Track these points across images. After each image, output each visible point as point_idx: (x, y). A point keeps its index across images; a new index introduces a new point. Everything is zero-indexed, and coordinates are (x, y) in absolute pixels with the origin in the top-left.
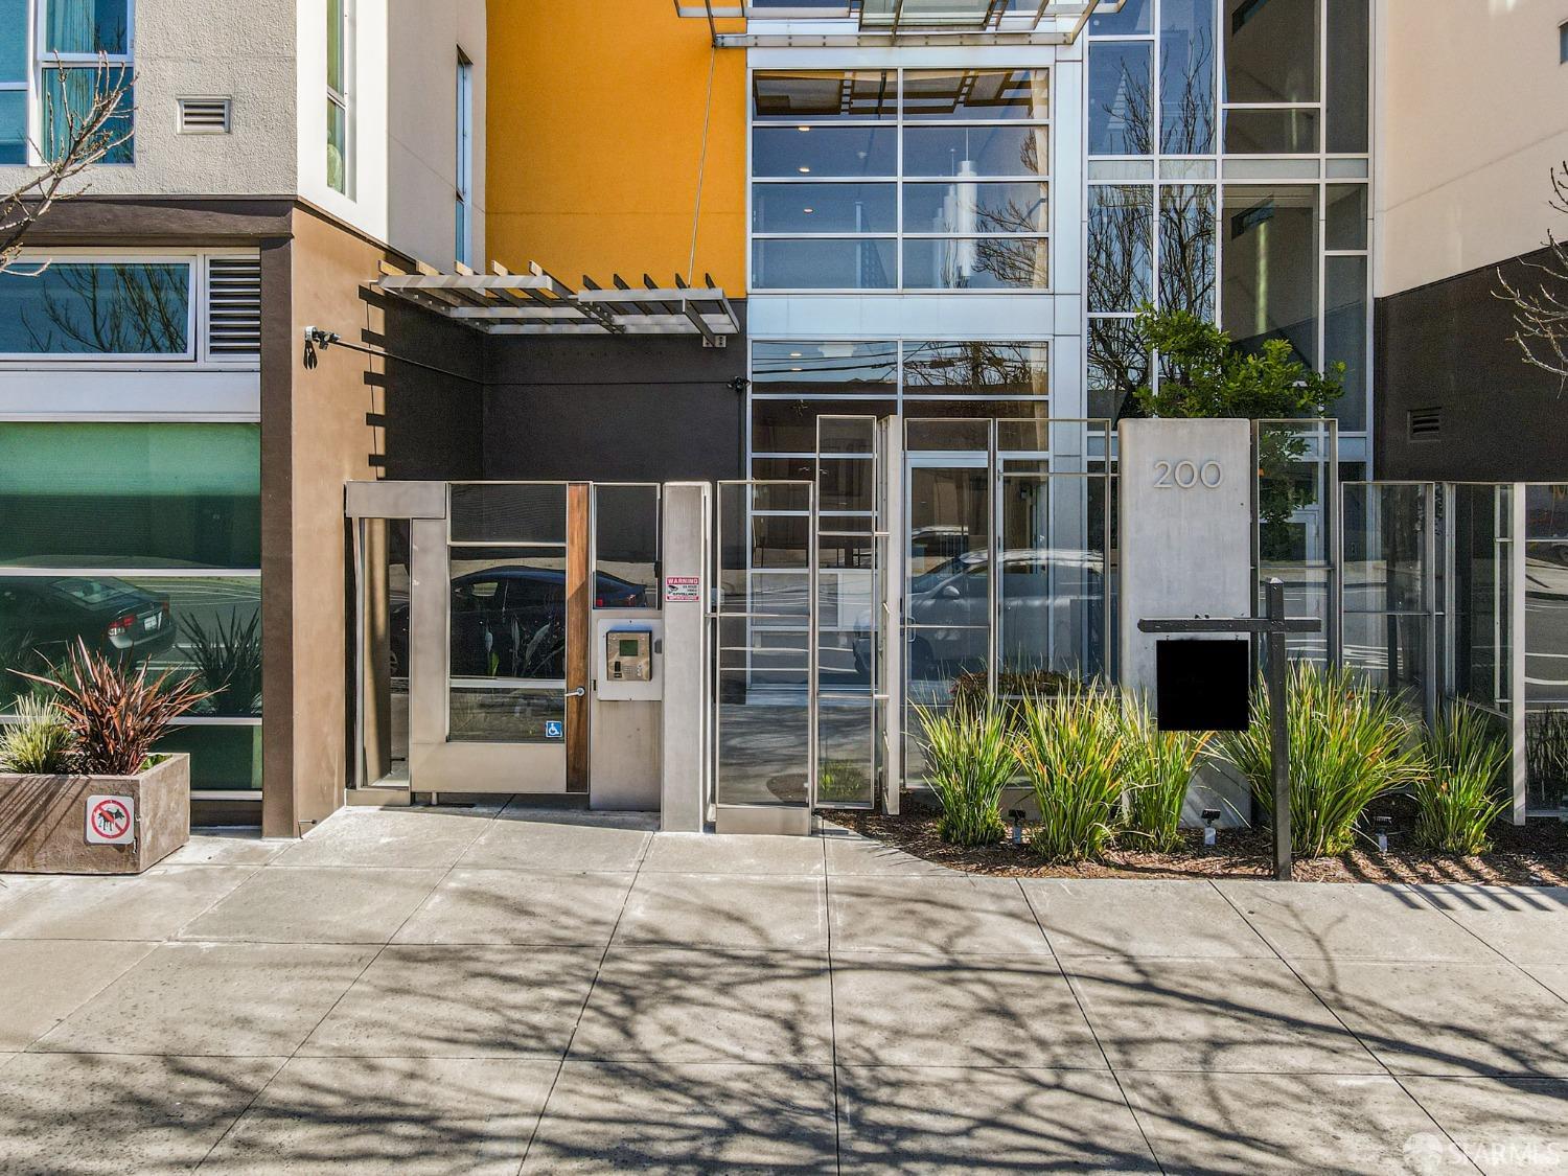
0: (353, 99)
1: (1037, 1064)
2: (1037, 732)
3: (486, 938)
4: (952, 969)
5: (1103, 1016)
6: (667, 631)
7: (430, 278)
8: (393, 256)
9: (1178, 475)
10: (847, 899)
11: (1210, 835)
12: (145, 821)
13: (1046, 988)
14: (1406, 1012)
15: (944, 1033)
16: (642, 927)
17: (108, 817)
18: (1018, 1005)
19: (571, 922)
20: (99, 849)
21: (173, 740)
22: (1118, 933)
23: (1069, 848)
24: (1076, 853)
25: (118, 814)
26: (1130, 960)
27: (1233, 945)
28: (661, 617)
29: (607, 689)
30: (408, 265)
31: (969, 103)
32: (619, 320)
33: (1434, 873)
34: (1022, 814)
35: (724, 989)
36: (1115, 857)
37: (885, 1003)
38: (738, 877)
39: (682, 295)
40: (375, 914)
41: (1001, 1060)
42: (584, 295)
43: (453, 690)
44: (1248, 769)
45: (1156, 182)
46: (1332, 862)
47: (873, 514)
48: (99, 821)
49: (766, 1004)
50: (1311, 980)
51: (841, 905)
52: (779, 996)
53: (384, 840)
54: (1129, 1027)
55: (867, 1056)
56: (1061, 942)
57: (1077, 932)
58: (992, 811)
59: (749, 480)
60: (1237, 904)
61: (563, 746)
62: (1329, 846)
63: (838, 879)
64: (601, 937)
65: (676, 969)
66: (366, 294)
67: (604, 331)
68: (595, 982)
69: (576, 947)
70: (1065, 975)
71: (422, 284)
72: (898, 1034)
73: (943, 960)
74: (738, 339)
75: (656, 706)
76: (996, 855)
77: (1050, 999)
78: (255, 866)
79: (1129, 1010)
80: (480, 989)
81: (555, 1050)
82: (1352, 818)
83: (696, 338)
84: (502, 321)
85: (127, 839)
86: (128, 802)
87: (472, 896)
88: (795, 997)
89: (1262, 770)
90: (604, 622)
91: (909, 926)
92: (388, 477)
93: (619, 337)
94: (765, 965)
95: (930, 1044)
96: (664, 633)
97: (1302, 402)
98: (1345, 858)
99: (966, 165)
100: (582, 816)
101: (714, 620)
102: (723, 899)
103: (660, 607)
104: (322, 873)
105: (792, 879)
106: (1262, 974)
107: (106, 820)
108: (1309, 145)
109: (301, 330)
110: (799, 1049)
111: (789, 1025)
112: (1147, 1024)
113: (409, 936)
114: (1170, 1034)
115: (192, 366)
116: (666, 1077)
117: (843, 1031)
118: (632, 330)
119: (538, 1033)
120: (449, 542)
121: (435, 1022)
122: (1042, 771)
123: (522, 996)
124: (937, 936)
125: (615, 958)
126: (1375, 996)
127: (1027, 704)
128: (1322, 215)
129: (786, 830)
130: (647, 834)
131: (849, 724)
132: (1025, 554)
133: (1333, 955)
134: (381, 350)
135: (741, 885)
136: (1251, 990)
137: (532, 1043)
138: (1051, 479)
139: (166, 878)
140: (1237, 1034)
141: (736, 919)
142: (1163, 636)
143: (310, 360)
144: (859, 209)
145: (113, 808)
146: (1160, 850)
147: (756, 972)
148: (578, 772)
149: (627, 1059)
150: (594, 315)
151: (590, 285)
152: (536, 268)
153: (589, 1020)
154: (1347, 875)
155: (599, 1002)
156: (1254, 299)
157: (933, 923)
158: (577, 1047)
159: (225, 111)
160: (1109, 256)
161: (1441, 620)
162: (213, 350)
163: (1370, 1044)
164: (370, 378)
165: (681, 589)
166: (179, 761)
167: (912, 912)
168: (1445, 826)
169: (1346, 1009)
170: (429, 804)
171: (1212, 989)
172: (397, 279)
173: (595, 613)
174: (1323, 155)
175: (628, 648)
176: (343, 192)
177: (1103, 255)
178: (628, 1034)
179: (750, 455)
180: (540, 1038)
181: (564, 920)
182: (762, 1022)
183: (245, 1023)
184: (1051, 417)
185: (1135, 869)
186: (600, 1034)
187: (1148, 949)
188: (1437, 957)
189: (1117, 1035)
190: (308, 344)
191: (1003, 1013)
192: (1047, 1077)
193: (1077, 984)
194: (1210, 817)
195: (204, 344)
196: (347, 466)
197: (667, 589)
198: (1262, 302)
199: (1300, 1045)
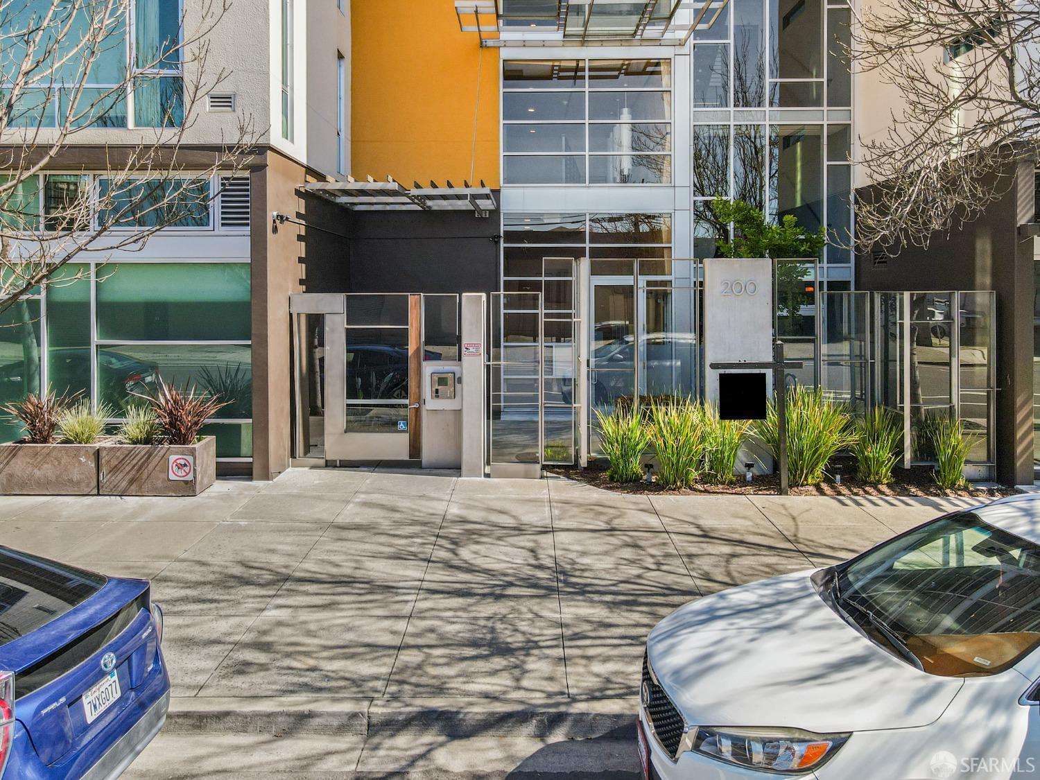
0: (292, 89)
1: (649, 563)
2: (659, 424)
3: (379, 520)
4: (612, 530)
5: (682, 546)
6: (464, 371)
7: (332, 184)
8: (310, 171)
9: (735, 288)
10: (560, 505)
11: (749, 476)
12: (198, 469)
13: (656, 537)
14: (828, 544)
15: (606, 553)
16: (457, 516)
17: (180, 466)
18: (642, 543)
19: (422, 515)
20: (175, 483)
21: (206, 430)
22: (695, 517)
23: (675, 482)
24: (678, 484)
25: (185, 465)
26: (698, 527)
27: (751, 520)
28: (461, 366)
29: (431, 404)
30: (321, 177)
31: (627, 74)
32: (429, 203)
33: (861, 492)
34: (652, 466)
35: (499, 538)
36: (699, 487)
37: (579, 542)
38: (503, 496)
39: (467, 191)
40: (322, 511)
41: (632, 562)
42: (414, 192)
43: (348, 405)
44: (769, 441)
45: (732, 123)
46: (811, 488)
47: (573, 311)
48: (175, 468)
49: (522, 544)
50: (786, 533)
51: (557, 507)
52: (529, 541)
53: (316, 482)
54: (693, 550)
55: (571, 561)
56: (665, 520)
57: (675, 517)
58: (636, 466)
59: (502, 292)
60: (757, 505)
61: (407, 435)
62: (810, 480)
63: (555, 496)
64: (438, 520)
65: (476, 532)
66: (298, 193)
67: (420, 209)
68: (438, 536)
69: (425, 524)
70: (667, 532)
71: (328, 187)
72: (584, 554)
73: (609, 527)
74: (495, 213)
75: (459, 413)
76: (637, 487)
77: (658, 541)
78: (254, 493)
79: (697, 544)
80: (383, 539)
81: (424, 560)
82: (821, 467)
83: (472, 212)
84: (362, 204)
85: (190, 477)
86: (190, 459)
87: (366, 504)
88: (535, 541)
89: (774, 441)
90: (429, 368)
91: (591, 515)
92: (307, 291)
93: (428, 212)
94: (519, 530)
95: (600, 557)
96: (462, 373)
97: (803, 249)
98: (818, 487)
99: (625, 110)
100: (418, 471)
101: (488, 367)
102: (497, 505)
103: (460, 359)
104: (288, 495)
105: (532, 497)
106: (763, 531)
107: (179, 468)
108: (818, 102)
109: (272, 213)
110: (537, 558)
111: (532, 551)
112: (703, 549)
113: (340, 520)
114: (714, 553)
115: (212, 233)
116: (477, 569)
117: (559, 553)
118: (435, 208)
119: (414, 554)
120: (346, 326)
121: (364, 551)
122: (661, 442)
123: (403, 541)
124: (604, 518)
125: (446, 527)
126: (814, 538)
127: (654, 410)
128: (825, 142)
129: (527, 476)
130: (454, 479)
131: (558, 429)
132: (661, 335)
133: (800, 524)
134: (304, 222)
135: (505, 499)
136: (757, 537)
137: (413, 558)
138: (673, 290)
139: (209, 497)
140: (745, 552)
141: (502, 512)
142: (722, 371)
143: (275, 230)
144: (564, 138)
145: (182, 462)
146: (723, 483)
147: (517, 532)
148: (415, 448)
149: (456, 562)
150: (416, 201)
151: (418, 186)
152: (390, 178)
153: (436, 549)
154: (816, 493)
155: (439, 543)
156: (794, 185)
157: (601, 513)
158: (432, 559)
159: (232, 100)
160: (714, 158)
161: (873, 365)
162: (223, 224)
163: (806, 555)
164: (300, 238)
165: (471, 349)
166: (210, 440)
167: (591, 509)
168: (870, 470)
169: (799, 543)
170: (336, 467)
171: (736, 537)
172: (314, 185)
173: (424, 364)
174: (825, 108)
175: (442, 381)
176: (287, 138)
177: (711, 157)
178: (456, 554)
179: (503, 278)
180: (415, 556)
181: (417, 514)
182: (520, 550)
183: (273, 551)
184: (673, 257)
185: (709, 493)
186: (443, 554)
187: (707, 523)
188: (850, 524)
189: (688, 553)
190: (274, 221)
191: (636, 546)
192: (653, 567)
193: (673, 536)
194: (749, 466)
195: (218, 221)
196: (290, 286)
197: (463, 349)
198: (799, 187)
199: (774, 555)
